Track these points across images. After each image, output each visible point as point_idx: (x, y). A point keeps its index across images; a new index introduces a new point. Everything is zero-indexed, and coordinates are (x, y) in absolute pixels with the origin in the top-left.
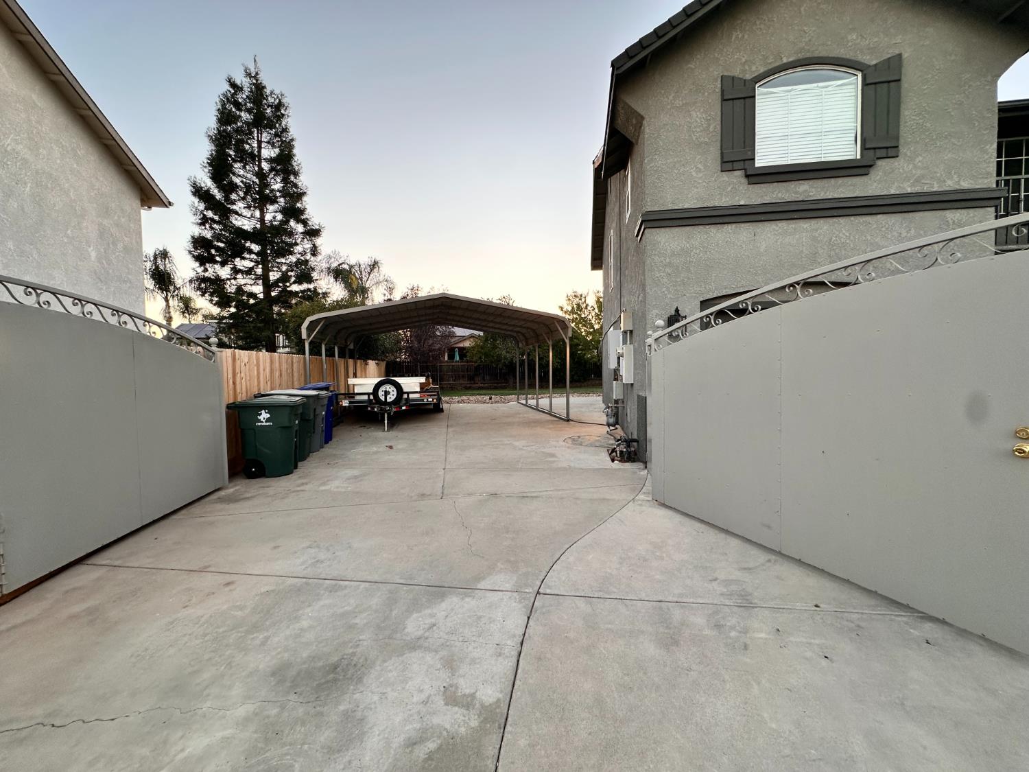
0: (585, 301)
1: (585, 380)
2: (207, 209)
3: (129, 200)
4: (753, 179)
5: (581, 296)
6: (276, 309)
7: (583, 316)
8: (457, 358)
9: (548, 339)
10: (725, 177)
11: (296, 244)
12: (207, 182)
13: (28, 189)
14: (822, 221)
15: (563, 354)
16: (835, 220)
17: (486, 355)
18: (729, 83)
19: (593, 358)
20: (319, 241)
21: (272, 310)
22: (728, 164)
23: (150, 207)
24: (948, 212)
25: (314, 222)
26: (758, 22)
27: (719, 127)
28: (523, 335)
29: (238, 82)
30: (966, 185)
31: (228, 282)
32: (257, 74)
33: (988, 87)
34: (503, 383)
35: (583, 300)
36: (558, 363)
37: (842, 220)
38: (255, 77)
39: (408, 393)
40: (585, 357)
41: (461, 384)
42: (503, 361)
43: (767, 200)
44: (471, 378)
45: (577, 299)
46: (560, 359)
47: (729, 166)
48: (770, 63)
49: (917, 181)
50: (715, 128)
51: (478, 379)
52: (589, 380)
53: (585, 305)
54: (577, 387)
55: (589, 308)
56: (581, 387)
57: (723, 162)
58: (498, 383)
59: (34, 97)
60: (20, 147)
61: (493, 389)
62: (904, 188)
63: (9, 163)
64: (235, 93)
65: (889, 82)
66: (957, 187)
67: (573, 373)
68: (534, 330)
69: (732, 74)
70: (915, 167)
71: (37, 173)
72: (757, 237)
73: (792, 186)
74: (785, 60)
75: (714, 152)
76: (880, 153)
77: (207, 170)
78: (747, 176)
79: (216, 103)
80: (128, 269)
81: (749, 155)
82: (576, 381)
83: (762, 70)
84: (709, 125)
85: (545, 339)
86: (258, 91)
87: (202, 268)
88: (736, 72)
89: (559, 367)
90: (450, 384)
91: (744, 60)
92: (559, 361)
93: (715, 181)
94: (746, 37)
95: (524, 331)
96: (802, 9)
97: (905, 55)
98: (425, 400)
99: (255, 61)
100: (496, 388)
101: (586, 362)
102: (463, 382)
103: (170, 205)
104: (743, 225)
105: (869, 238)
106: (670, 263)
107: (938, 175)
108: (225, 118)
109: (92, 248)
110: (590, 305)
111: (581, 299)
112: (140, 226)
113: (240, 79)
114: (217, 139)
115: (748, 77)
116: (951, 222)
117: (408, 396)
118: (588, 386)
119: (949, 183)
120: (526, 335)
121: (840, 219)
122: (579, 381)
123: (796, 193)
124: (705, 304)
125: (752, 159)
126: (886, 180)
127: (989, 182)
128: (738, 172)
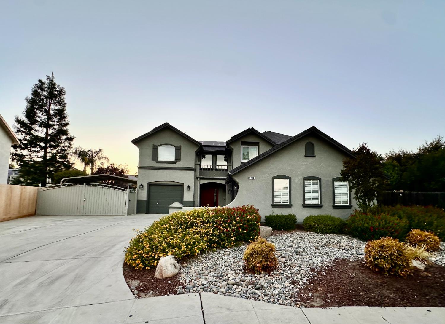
2: (21, 127)
6: (48, 168)
10: (153, 161)
11: (61, 143)
12: (23, 118)
14: (168, 170)
18: (154, 146)
20: (72, 143)
21: (47, 168)
22: (153, 159)
24: (187, 171)
25: (71, 135)
29: (43, 81)
30: (190, 167)
31: (27, 156)
32: (52, 79)
33: (193, 152)
38: (52, 81)
43: (159, 166)
49: (183, 165)
50: (151, 153)
57: (152, 159)
64: (42, 86)
65: (179, 149)
70: (183, 163)
74: (163, 143)
75: (151, 157)
76: (177, 160)
78: (156, 162)
79: (32, 88)
81: (157, 158)
83: (160, 144)
86: (52, 85)
87: (15, 150)
88: (155, 144)
91: (157, 142)
93: (151, 162)
94: (157, 139)
96: (167, 136)
97: (182, 146)
99: (52, 74)
105: (175, 174)
107: (186, 165)
108: (36, 94)
114: (30, 101)
115: (157, 145)
119: (188, 166)
121: (171, 170)
123: (164, 165)
124: (148, 183)
125: (157, 159)
126: (178, 165)
127: (193, 167)
128: (155, 161)
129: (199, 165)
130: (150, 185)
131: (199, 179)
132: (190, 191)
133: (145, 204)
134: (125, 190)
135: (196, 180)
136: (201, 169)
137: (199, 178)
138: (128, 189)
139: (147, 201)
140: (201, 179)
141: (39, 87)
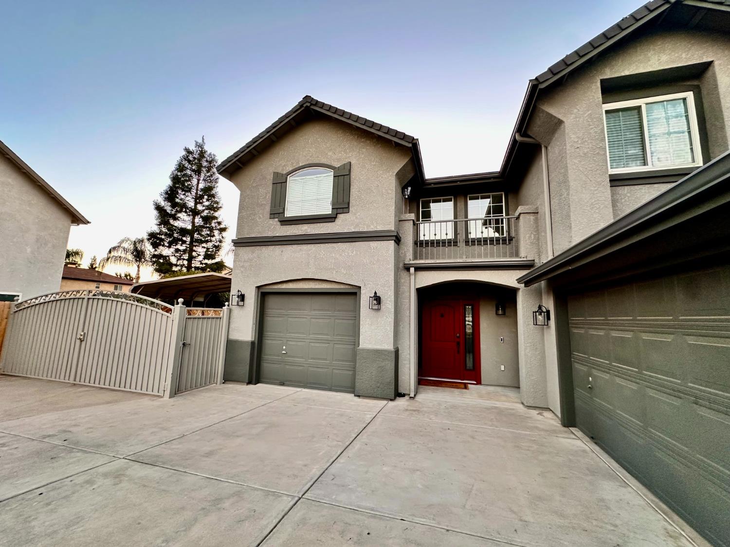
4: (283, 223)
10: (271, 221)
12: (162, 203)
14: (313, 245)
16: (319, 245)
18: (276, 176)
22: (273, 215)
24: (371, 242)
26: (291, 147)
27: (270, 197)
30: (379, 228)
33: (390, 178)
37: (322, 245)
43: (288, 234)
47: (272, 216)
48: (295, 166)
49: (357, 225)
50: (269, 197)
57: (270, 214)
62: (351, 229)
64: (189, 155)
65: (344, 175)
66: (376, 230)
69: (277, 171)
70: (356, 218)
72: (283, 253)
73: (300, 226)
74: (301, 165)
75: (268, 208)
76: (341, 211)
78: (281, 221)
81: (281, 211)
83: (291, 169)
84: (267, 195)
86: (202, 154)
88: (279, 170)
91: (283, 164)
93: (267, 223)
94: (285, 154)
96: (310, 141)
97: (353, 162)
99: (203, 138)
103: (89, 223)
104: (277, 246)
105: (333, 255)
106: (243, 266)
107: (367, 222)
113: (192, 148)
115: (285, 172)
116: (372, 248)
119: (372, 227)
121: (321, 244)
123: (302, 230)
124: (258, 288)
125: (284, 213)
126: (343, 224)
127: (391, 227)
128: (277, 220)
129: (411, 222)
130: (264, 294)
131: (412, 270)
132: (380, 313)
133: (246, 354)
134: (171, 310)
135: (404, 274)
136: (419, 244)
137: (411, 265)
138: (180, 305)
139: (253, 343)
140: (418, 269)
141: (186, 158)
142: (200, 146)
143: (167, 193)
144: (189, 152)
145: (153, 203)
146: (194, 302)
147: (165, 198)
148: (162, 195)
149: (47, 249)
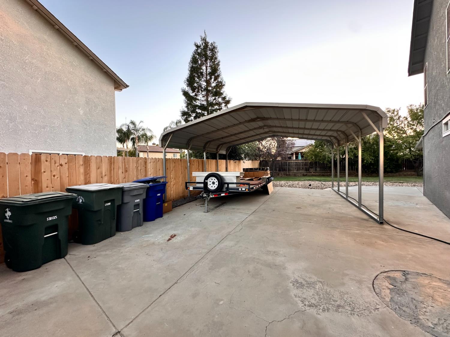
0: (398, 114)
1: (397, 171)
3: (107, 87)
5: (394, 110)
7: (395, 125)
8: (300, 158)
9: (358, 137)
13: (39, 81)
15: (376, 153)
17: (316, 156)
19: (405, 155)
23: (121, 90)
28: (335, 138)
34: (329, 172)
35: (396, 113)
36: (372, 159)
39: (228, 184)
40: (398, 154)
41: (301, 173)
42: (327, 159)
44: (307, 170)
45: (390, 114)
46: (373, 156)
51: (312, 170)
52: (401, 171)
53: (397, 117)
54: (389, 176)
55: (401, 119)
56: (393, 176)
58: (324, 173)
59: (46, 37)
60: (34, 61)
61: (321, 176)
63: (26, 68)
64: (198, 49)
67: (386, 166)
68: (344, 132)
71: (46, 73)
77: (186, 83)
80: (105, 119)
82: (388, 172)
85: (354, 138)
86: (206, 45)
89: (373, 162)
90: (294, 173)
92: (374, 158)
95: (335, 134)
98: (240, 189)
99: (205, 32)
100: (323, 176)
101: (398, 159)
102: (302, 172)
103: (127, 87)
109: (81, 109)
110: (403, 116)
111: (393, 113)
112: (114, 98)
113: (199, 42)
117: (228, 185)
118: (400, 176)
120: (338, 137)
122: (391, 172)
141: (196, 52)
142: (204, 40)
143: (188, 80)
144: (198, 46)
145: (181, 90)
146: (219, 154)
147: (188, 84)
148: (185, 82)
149: (97, 112)
